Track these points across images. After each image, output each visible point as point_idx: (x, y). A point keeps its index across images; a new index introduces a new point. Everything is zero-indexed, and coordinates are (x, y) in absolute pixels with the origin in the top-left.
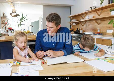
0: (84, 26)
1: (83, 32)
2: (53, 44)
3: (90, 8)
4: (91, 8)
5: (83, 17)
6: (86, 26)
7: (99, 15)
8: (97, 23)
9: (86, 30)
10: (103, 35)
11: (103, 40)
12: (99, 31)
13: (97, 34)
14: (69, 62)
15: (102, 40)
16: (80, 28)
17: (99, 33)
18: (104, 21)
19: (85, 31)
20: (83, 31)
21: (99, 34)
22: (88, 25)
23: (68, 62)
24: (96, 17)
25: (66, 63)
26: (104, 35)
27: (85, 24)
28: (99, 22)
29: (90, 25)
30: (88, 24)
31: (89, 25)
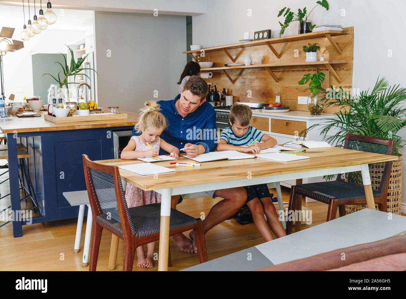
0: (238, 83)
1: (234, 101)
2: (182, 132)
3: (255, 33)
4: (257, 35)
5: (234, 57)
6: (244, 83)
7: (279, 56)
8: (274, 77)
9: (242, 95)
10: (288, 110)
11: (288, 123)
12: (278, 100)
13: (275, 108)
14: (231, 159)
15: (285, 124)
16: (224, 89)
17: (278, 105)
18: (291, 73)
19: (241, 99)
20: (234, 97)
21: (280, 107)
22: (247, 81)
23: (229, 159)
24: (271, 60)
25: (226, 159)
26: (290, 111)
27: (241, 77)
28: (278, 75)
29: (253, 80)
30: (249, 77)
31: (251, 81)
